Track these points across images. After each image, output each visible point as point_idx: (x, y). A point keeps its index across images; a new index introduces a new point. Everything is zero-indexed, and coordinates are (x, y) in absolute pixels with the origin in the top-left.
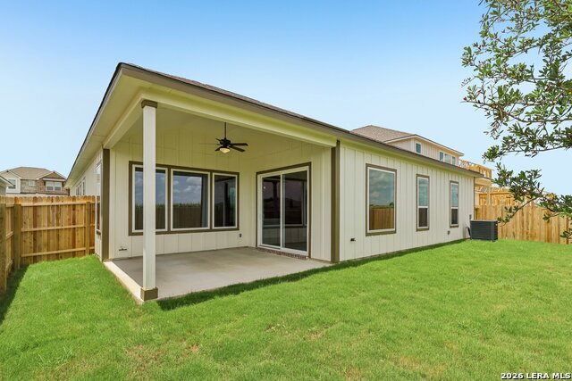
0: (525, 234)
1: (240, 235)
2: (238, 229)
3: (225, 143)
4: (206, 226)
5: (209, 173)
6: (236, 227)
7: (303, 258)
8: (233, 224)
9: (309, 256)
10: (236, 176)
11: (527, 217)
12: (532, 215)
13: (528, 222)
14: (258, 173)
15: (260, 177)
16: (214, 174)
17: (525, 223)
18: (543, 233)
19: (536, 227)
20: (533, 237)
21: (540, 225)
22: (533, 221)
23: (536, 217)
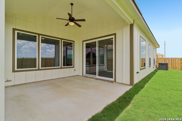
0: (173, 68)
1: (75, 70)
2: (74, 67)
3: (72, 19)
4: (59, 66)
5: (60, 40)
6: (73, 66)
7: (112, 82)
8: (71, 65)
9: (115, 81)
10: (73, 42)
11: (174, 62)
12: (175, 61)
13: (174, 63)
14: (83, 41)
15: (85, 43)
16: (63, 40)
17: (173, 64)
18: (179, 67)
19: (177, 65)
20: (176, 69)
21: (178, 64)
22: (176, 63)
23: (177, 62)
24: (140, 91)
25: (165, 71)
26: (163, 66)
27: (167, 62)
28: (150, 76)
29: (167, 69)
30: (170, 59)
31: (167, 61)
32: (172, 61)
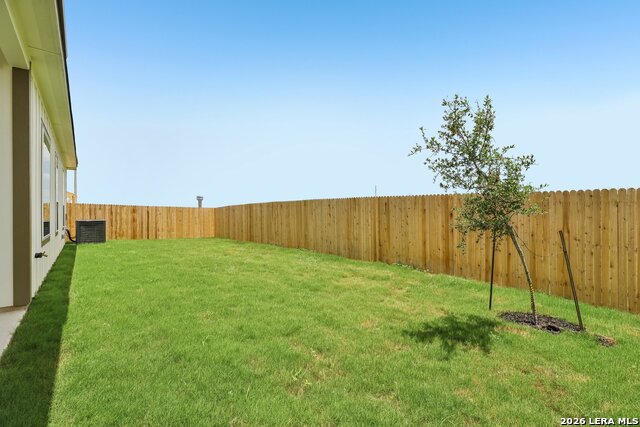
0: (114, 234)
12: (121, 214)
13: (116, 220)
17: (114, 223)
18: (130, 232)
19: (124, 226)
20: (121, 236)
21: (127, 224)
22: (121, 220)
23: (124, 216)
24: (67, 310)
25: (100, 245)
26: (91, 230)
27: (99, 218)
28: (65, 265)
29: (101, 238)
30: (107, 208)
31: (99, 213)
32: (112, 213)
